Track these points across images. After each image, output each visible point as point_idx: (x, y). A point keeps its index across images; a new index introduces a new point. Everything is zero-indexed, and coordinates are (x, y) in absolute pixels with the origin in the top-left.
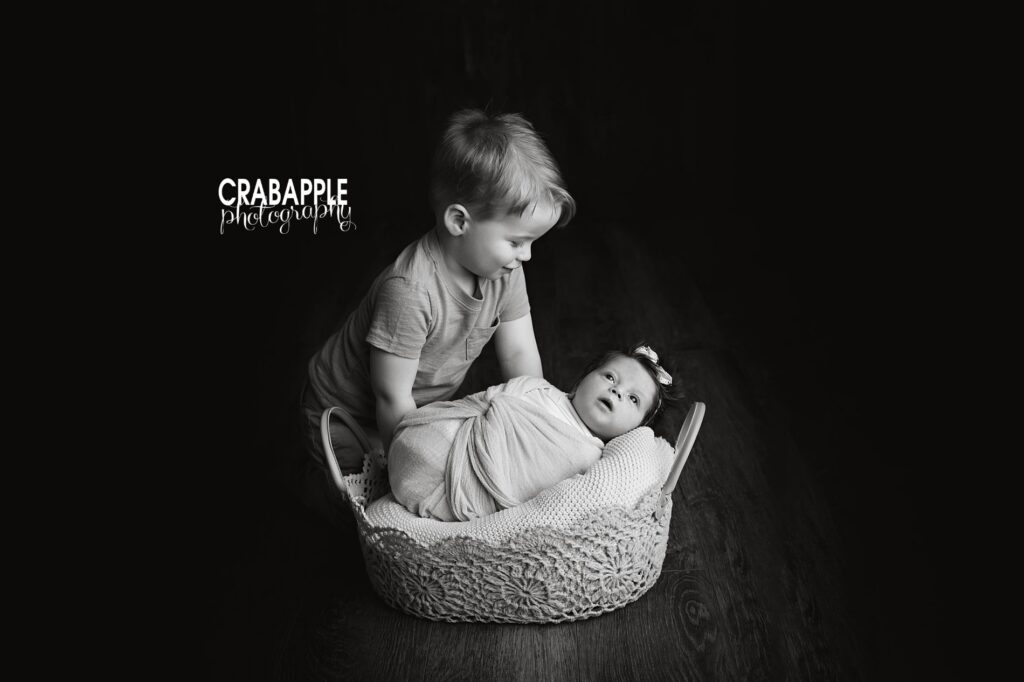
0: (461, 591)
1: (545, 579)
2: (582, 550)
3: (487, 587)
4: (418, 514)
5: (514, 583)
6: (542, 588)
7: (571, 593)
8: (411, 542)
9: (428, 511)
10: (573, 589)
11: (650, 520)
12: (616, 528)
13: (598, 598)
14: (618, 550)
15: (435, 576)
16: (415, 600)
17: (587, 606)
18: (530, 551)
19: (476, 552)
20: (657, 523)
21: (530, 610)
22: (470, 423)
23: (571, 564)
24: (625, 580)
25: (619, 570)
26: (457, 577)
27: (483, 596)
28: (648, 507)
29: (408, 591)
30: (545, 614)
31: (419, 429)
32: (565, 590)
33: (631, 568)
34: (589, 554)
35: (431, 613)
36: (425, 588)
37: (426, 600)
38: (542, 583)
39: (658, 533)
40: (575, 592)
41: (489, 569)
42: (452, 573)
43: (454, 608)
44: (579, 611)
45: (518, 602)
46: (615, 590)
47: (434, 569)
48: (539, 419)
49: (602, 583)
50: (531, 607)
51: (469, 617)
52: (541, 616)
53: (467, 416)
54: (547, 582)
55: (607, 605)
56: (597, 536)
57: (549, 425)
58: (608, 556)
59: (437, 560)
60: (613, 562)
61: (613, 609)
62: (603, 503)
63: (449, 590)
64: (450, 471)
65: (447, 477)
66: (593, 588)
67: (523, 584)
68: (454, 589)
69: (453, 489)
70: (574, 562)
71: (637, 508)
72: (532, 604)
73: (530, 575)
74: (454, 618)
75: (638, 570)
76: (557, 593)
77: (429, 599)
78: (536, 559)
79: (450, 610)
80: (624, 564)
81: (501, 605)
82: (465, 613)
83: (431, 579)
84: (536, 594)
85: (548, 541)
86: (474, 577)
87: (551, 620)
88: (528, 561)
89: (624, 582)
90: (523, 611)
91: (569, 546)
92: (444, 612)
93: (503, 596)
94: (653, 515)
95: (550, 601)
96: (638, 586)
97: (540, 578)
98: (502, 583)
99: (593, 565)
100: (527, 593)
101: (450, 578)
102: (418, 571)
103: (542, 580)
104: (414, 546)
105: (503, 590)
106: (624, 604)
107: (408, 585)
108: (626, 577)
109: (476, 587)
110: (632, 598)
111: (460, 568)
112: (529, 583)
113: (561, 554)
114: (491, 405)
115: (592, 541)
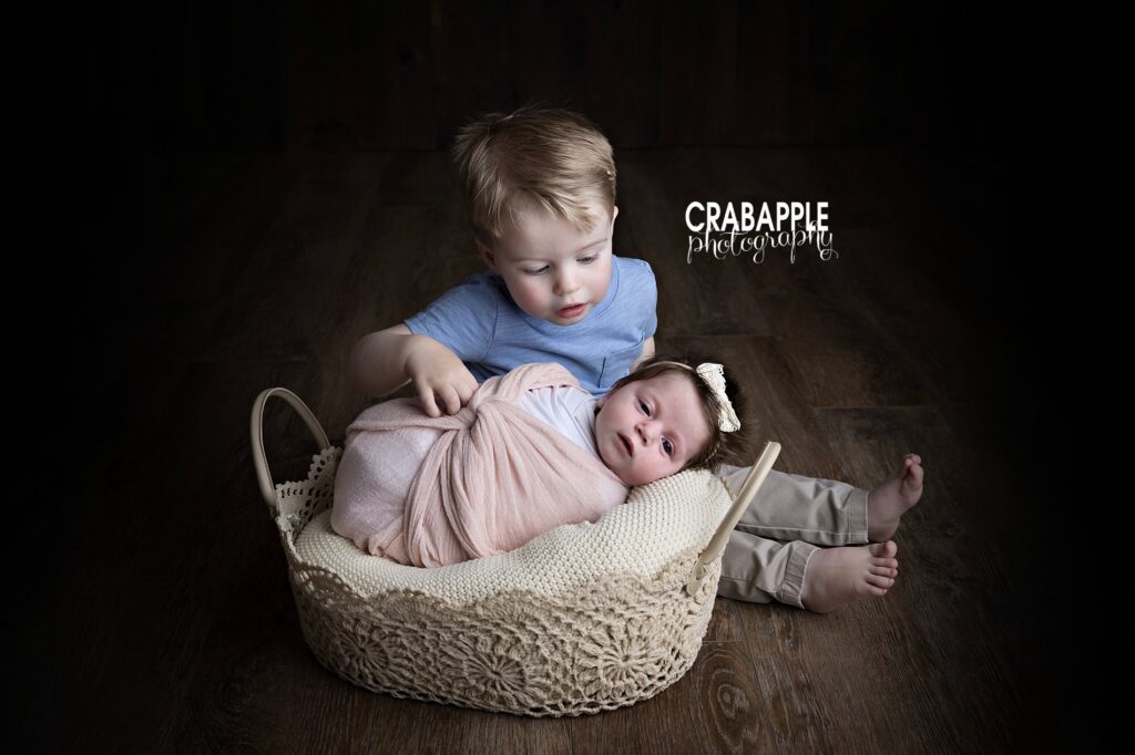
0: (409, 660)
1: (523, 658)
2: (575, 627)
3: (444, 659)
4: (366, 551)
5: (480, 659)
6: (517, 669)
7: (557, 681)
8: (347, 589)
9: (380, 548)
10: (559, 676)
11: (678, 595)
12: (625, 603)
13: (594, 691)
14: (626, 632)
15: (375, 637)
16: (350, 664)
17: (579, 700)
18: (503, 620)
19: (429, 612)
20: (691, 600)
21: (501, 697)
22: (449, 437)
23: (558, 643)
24: (635, 671)
25: (627, 658)
26: (405, 642)
27: (438, 670)
28: (675, 578)
29: (342, 651)
30: (520, 703)
31: (381, 436)
32: (548, 676)
33: (645, 656)
34: (585, 632)
35: (370, 682)
36: (363, 650)
37: (365, 665)
38: (518, 664)
39: (690, 613)
40: (562, 681)
41: (447, 637)
42: (398, 636)
43: (401, 680)
44: (566, 704)
45: (485, 684)
46: (619, 683)
47: (373, 628)
48: (542, 438)
49: (601, 673)
50: (501, 692)
51: (421, 695)
52: (515, 706)
53: (445, 427)
54: (524, 664)
55: (606, 702)
56: (597, 610)
57: (556, 447)
58: (611, 637)
59: (379, 615)
60: (619, 647)
61: (615, 708)
62: (611, 567)
63: (395, 657)
64: (413, 500)
65: (406, 508)
66: (588, 678)
67: (492, 662)
68: (400, 656)
69: (412, 524)
70: (562, 642)
71: (659, 578)
72: (503, 688)
73: (501, 652)
74: (401, 693)
75: (655, 660)
76: (538, 679)
77: (369, 665)
78: (511, 632)
79: (395, 682)
80: (635, 651)
81: (461, 685)
82: (416, 690)
83: (371, 641)
84: (509, 677)
85: (527, 610)
86: (426, 644)
87: (528, 712)
88: (500, 633)
89: (633, 673)
90: (492, 697)
91: (558, 620)
92: (388, 684)
93: (466, 674)
94: (684, 588)
95: (528, 688)
96: (654, 680)
97: (515, 656)
98: (464, 658)
99: (590, 648)
100: (496, 673)
101: (396, 642)
102: (354, 628)
103: (517, 659)
104: (349, 594)
105: (465, 666)
106: (632, 702)
107: (342, 643)
108: (636, 668)
109: (429, 658)
110: (643, 694)
111: (410, 630)
112: (499, 661)
113: (545, 629)
114: (477, 417)
115: (590, 617)
